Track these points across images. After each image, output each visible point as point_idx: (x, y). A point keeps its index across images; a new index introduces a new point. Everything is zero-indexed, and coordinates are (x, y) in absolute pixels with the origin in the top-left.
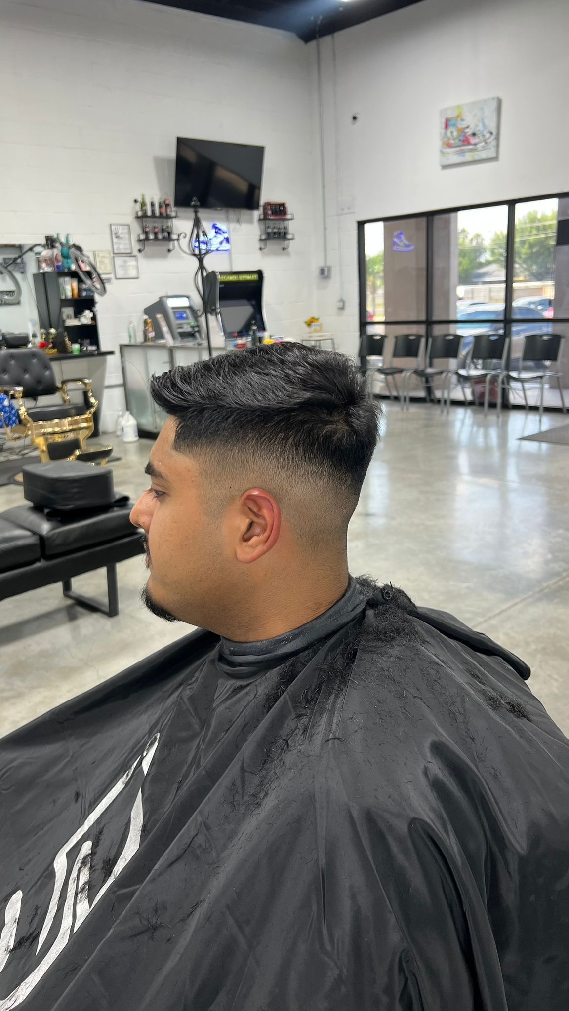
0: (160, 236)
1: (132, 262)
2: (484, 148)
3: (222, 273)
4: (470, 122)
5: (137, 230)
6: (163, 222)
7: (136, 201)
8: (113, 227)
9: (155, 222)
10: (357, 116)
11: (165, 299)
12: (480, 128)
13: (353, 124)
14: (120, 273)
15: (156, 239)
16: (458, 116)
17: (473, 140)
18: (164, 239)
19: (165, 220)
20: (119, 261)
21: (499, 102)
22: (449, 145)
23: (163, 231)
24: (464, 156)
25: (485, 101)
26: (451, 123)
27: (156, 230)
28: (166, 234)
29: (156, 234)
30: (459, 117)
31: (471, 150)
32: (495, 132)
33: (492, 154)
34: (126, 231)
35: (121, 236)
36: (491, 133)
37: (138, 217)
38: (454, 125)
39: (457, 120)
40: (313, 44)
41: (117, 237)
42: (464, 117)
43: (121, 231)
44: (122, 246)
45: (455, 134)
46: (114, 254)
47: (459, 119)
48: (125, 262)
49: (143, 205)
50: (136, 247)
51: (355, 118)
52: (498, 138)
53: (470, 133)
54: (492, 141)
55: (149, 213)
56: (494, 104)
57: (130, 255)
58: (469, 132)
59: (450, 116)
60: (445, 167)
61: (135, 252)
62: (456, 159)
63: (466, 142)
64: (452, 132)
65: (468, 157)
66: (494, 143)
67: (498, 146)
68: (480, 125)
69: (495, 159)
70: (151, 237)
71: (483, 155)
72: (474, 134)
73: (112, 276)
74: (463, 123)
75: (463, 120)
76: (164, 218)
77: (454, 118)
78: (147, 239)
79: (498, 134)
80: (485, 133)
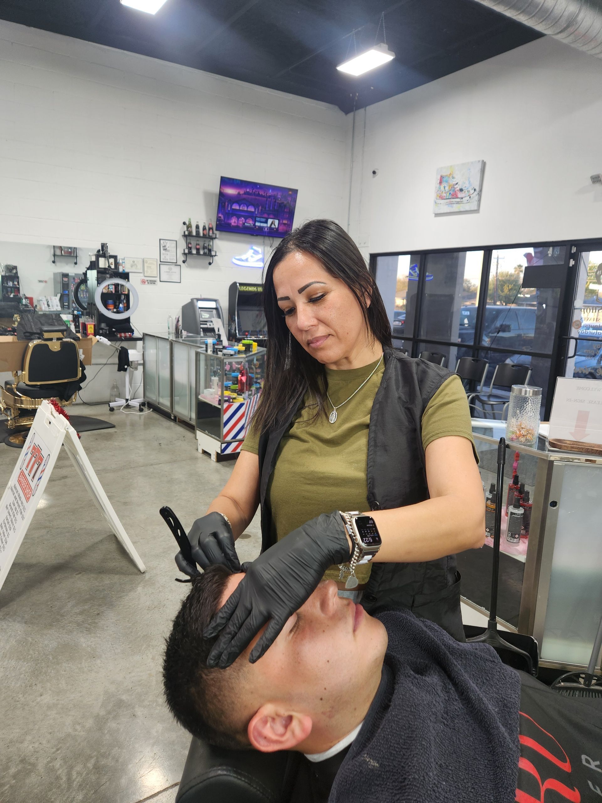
0: (202, 252)
1: (176, 269)
2: (468, 202)
3: (241, 284)
4: (460, 180)
5: (182, 245)
6: (204, 241)
7: (184, 223)
8: (162, 241)
9: (198, 240)
10: (376, 171)
11: (195, 301)
12: (467, 184)
13: (374, 177)
14: (164, 277)
15: (198, 253)
16: (450, 174)
17: (460, 195)
18: (205, 254)
19: (207, 240)
20: (164, 268)
21: (484, 164)
22: (442, 198)
23: (204, 248)
24: (452, 207)
25: (472, 163)
26: (444, 179)
27: (198, 247)
28: (206, 251)
29: (198, 250)
30: (451, 176)
31: (458, 203)
32: (478, 189)
33: (474, 207)
34: (174, 245)
35: (168, 249)
36: (475, 190)
37: (185, 236)
38: (447, 182)
39: (449, 177)
40: (351, 115)
41: (165, 250)
42: (454, 176)
43: (169, 245)
44: (169, 256)
45: (447, 188)
46: (160, 262)
47: (451, 177)
48: (170, 269)
49: (189, 226)
50: (181, 258)
51: (374, 173)
52: (480, 194)
53: (458, 189)
54: (475, 196)
55: (194, 233)
56: (479, 166)
57: (176, 264)
58: (458, 187)
59: (444, 174)
60: (437, 215)
61: (180, 262)
62: (446, 209)
63: (454, 196)
64: (445, 187)
65: (456, 208)
66: (477, 198)
67: (479, 200)
68: (467, 182)
69: (477, 211)
70: (194, 252)
71: (467, 207)
72: (461, 190)
73: (158, 279)
74: (454, 180)
75: (453, 178)
76: (206, 238)
77: (446, 176)
78: (190, 253)
79: (481, 191)
80: (470, 189)
